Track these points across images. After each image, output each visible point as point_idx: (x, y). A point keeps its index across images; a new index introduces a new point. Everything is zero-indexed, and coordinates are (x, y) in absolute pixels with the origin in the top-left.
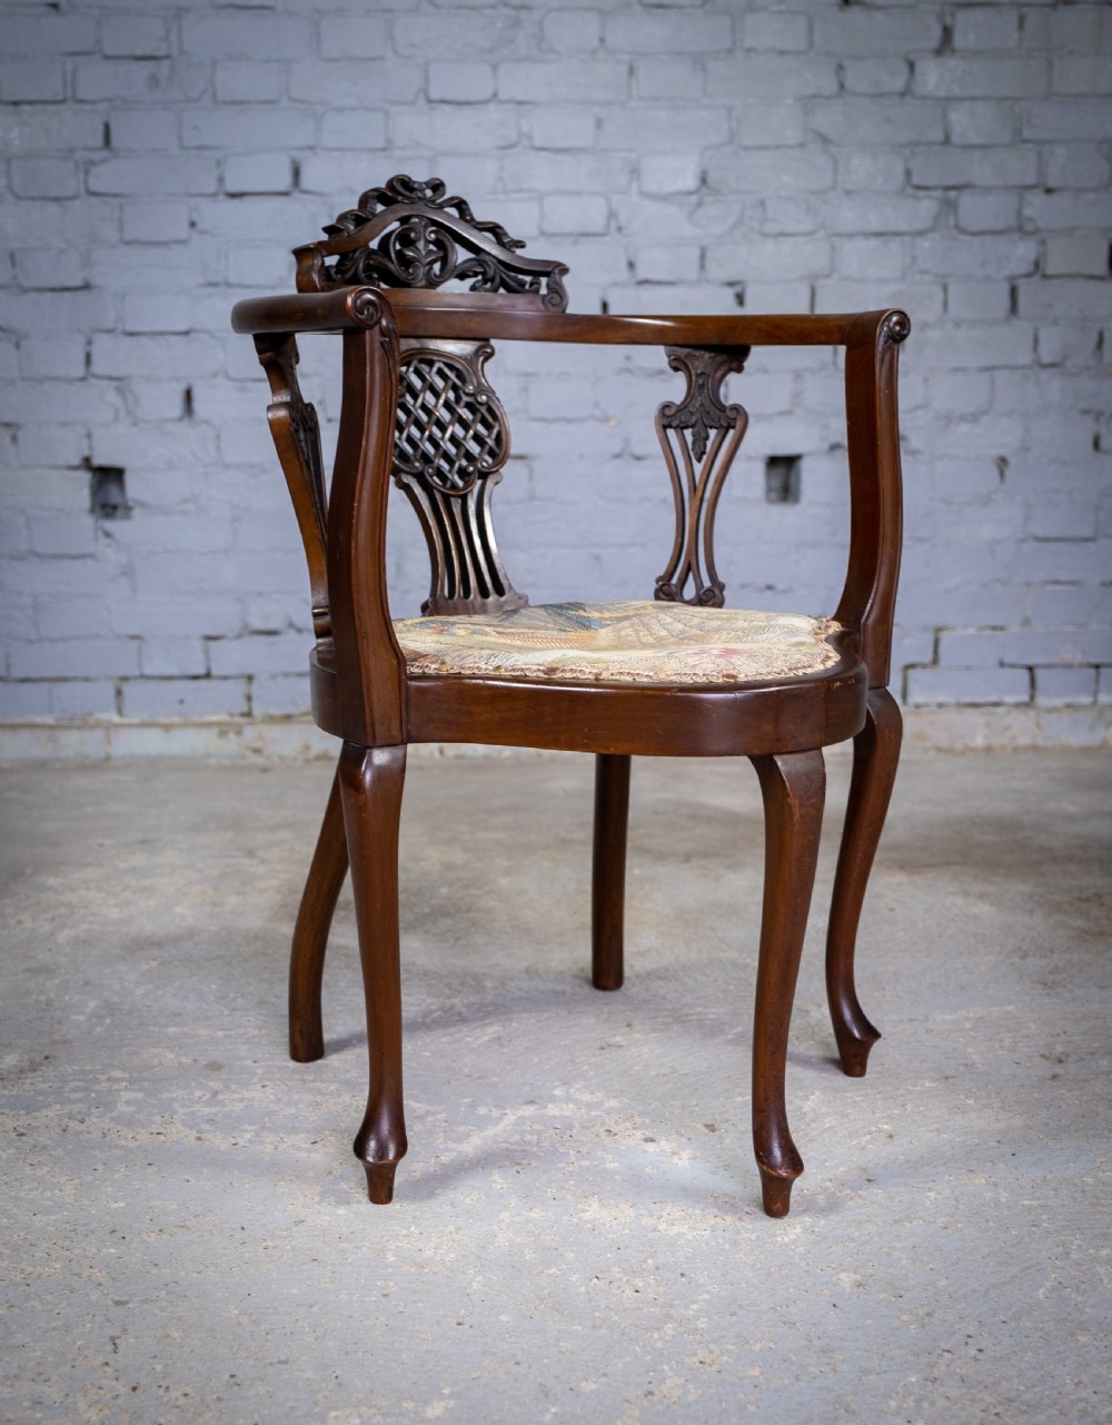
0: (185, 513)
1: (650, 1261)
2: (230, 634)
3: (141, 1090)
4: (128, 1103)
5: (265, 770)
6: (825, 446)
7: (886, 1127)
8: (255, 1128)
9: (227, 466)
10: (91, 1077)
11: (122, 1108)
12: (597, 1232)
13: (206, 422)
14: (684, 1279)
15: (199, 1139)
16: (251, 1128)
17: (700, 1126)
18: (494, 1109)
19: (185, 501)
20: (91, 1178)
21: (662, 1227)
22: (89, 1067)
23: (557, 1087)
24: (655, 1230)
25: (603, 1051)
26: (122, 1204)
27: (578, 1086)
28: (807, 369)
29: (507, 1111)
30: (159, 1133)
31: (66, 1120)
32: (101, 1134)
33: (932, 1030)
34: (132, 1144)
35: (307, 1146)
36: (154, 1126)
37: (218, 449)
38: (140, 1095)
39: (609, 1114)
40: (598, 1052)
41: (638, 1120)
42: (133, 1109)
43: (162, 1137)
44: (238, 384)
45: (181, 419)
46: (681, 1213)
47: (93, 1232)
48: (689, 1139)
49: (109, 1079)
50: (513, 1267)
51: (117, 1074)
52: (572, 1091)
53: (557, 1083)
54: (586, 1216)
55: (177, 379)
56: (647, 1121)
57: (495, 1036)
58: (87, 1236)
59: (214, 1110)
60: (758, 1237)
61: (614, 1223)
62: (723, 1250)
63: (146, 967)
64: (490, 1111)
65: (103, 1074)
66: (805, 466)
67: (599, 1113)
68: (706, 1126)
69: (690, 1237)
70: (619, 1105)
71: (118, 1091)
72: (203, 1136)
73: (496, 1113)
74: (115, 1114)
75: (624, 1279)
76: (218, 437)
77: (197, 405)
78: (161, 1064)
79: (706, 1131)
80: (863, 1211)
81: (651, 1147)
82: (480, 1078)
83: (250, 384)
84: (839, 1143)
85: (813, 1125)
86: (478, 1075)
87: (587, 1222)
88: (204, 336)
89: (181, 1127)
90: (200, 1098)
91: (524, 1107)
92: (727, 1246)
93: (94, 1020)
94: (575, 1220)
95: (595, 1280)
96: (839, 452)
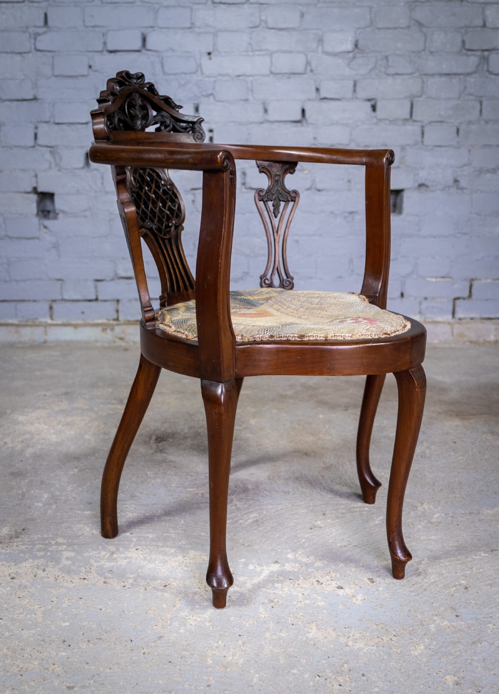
0: (85, 217)
1: (345, 665)
2: (108, 279)
3: (73, 550)
4: (67, 559)
5: (126, 350)
6: (416, 185)
7: (463, 582)
8: (134, 576)
9: (107, 192)
10: (47, 542)
11: (64, 562)
12: (316, 646)
13: (96, 169)
14: (364, 678)
15: (105, 582)
16: (132, 576)
17: (365, 579)
18: (257, 566)
19: (86, 210)
20: (50, 607)
21: (350, 643)
22: (46, 536)
23: (289, 553)
24: (347, 646)
25: (312, 530)
26: (68, 624)
27: (300, 552)
28: (408, 145)
29: (264, 568)
30: (84, 579)
31: (36, 569)
32: (54, 579)
33: (482, 520)
34: (71, 585)
35: (162, 588)
36: (81, 574)
37: (102, 183)
38: (73, 554)
39: (317, 570)
40: (309, 531)
41: (333, 575)
42: (70, 562)
43: (86, 581)
45: (83, 168)
46: (360, 635)
47: (53, 642)
48: (361, 587)
49: (57, 543)
50: (274, 668)
51: (60, 540)
52: (297, 555)
53: (289, 551)
54: (310, 636)
55: (82, 147)
56: (338, 575)
57: (255, 519)
58: (50, 644)
59: (112, 564)
60: (401, 651)
61: (325, 640)
62: (383, 659)
63: (72, 473)
64: (255, 567)
65: (53, 540)
66: (406, 195)
67: (312, 570)
68: (369, 579)
69: (365, 651)
70: (322, 565)
71: (62, 551)
72: (107, 580)
73: (258, 569)
74: (60, 566)
75: (333, 677)
76: (102, 178)
78: (83, 534)
79: (369, 582)
80: (455, 636)
81: (341, 592)
82: (249, 546)
84: (439, 592)
85: (425, 580)
86: (248, 544)
87: (311, 640)
89: (96, 575)
90: (104, 556)
91: (273, 565)
92: (385, 657)
93: (47, 506)
94: (304, 638)
95: (318, 678)
96: (423, 188)
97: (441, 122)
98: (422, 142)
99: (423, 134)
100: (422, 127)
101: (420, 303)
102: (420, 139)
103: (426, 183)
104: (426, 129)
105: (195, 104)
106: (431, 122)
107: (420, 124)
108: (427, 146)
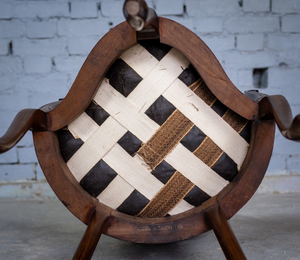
0: (9, 94)
2: (27, 145)
5: (41, 203)
6: (278, 64)
9: (26, 74)
13: (18, 56)
19: (9, 89)
28: (270, 32)
37: (23, 67)
44: (32, 40)
45: (8, 55)
55: (6, 38)
66: (270, 72)
76: (23, 62)
77: (14, 49)
83: (37, 40)
88: (17, 20)
96: (283, 67)
97: (295, 14)
98: (281, 30)
99: (281, 23)
100: (280, 18)
101: (286, 160)
102: (278, 27)
103: (286, 62)
104: (283, 20)
105: (97, 3)
106: (287, 14)
107: (278, 16)
108: (285, 33)
